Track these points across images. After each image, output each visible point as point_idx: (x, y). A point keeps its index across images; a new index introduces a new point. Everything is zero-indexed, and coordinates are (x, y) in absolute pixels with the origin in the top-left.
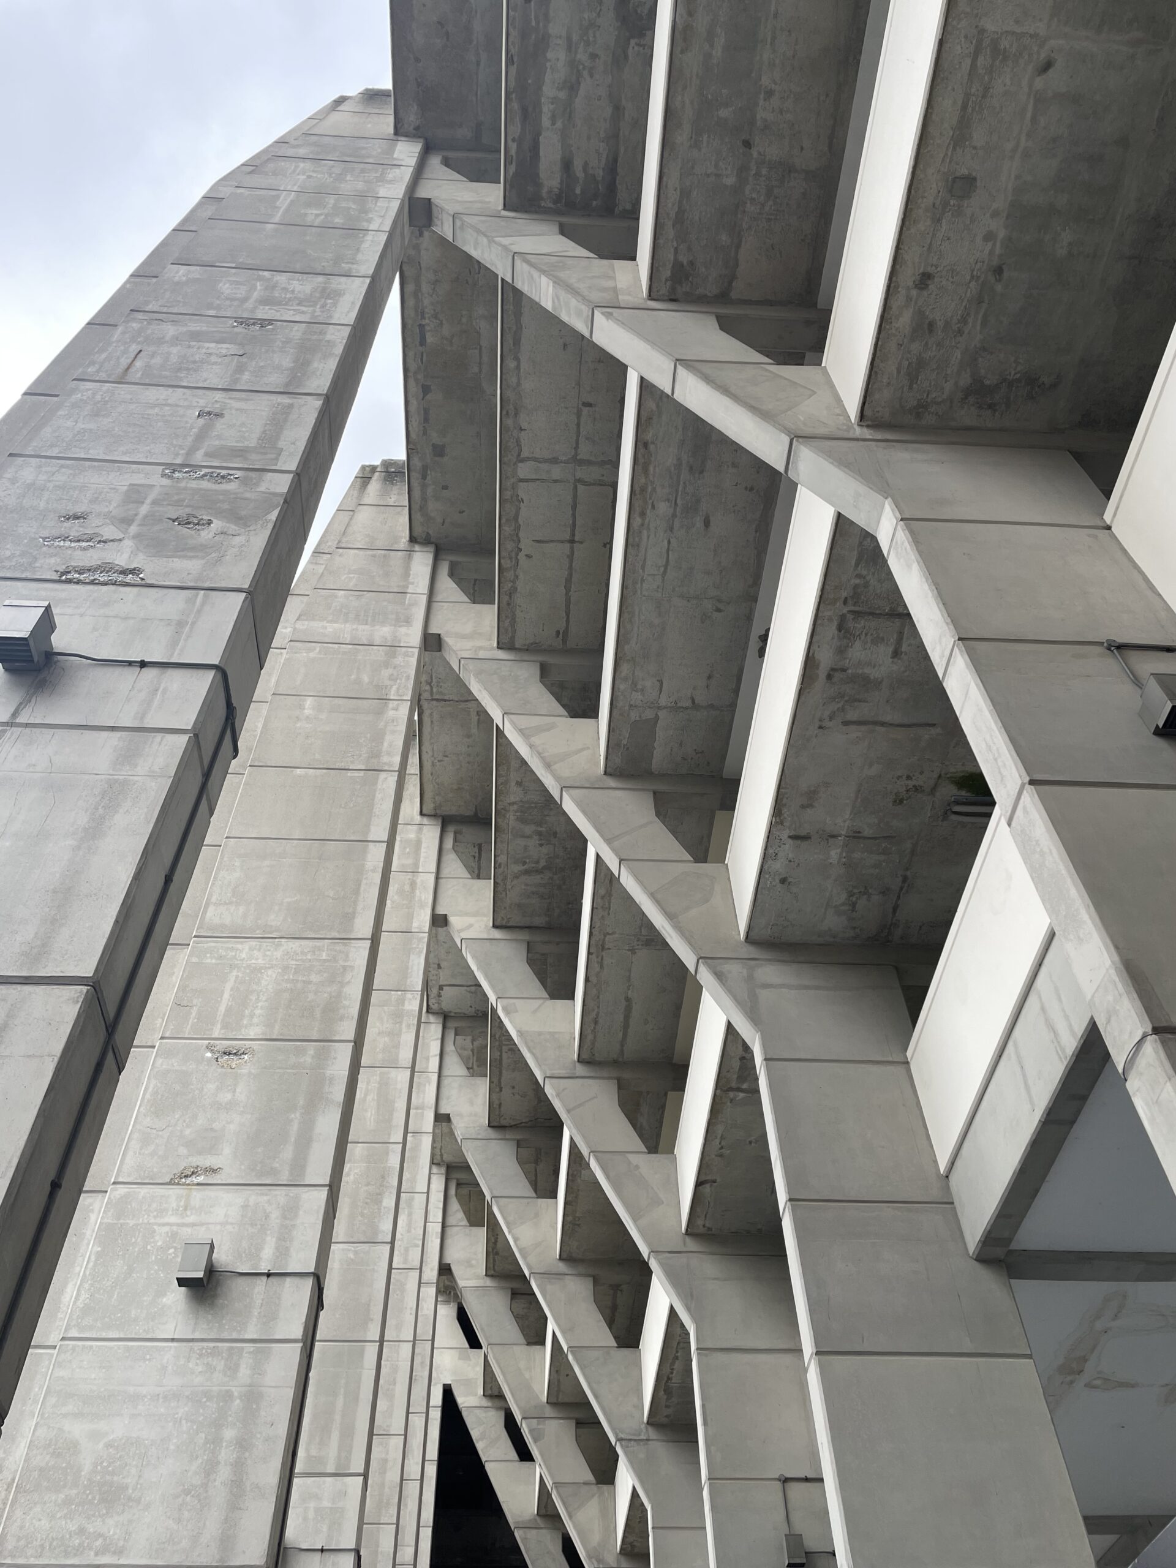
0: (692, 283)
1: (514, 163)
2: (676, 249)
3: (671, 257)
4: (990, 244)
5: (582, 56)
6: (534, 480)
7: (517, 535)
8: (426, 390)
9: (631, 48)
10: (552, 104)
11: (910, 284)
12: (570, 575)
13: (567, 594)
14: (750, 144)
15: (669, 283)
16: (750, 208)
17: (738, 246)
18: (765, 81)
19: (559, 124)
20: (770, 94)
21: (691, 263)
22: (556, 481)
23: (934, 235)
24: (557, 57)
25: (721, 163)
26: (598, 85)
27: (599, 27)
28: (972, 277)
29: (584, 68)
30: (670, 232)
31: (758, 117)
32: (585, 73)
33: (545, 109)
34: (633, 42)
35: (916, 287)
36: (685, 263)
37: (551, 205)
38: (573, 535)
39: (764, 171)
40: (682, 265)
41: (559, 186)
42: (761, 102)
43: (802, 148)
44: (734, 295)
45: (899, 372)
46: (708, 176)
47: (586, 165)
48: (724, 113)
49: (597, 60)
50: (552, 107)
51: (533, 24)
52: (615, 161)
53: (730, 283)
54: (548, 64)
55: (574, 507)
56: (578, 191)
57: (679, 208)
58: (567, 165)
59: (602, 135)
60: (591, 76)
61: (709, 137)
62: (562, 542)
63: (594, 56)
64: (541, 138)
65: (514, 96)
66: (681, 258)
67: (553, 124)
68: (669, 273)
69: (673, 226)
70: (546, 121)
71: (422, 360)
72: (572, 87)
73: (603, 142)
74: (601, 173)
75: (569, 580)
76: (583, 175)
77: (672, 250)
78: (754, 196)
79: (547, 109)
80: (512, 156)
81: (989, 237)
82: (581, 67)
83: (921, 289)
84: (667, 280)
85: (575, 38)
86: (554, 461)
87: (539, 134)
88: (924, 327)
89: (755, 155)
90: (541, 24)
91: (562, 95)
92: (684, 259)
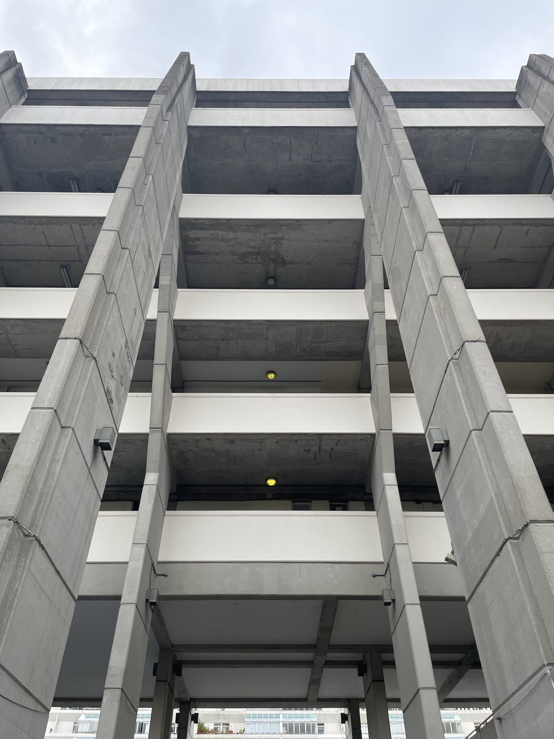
0: (181, 331)
1: (195, 222)
2: (190, 326)
3: (188, 325)
4: (219, 448)
5: (232, 242)
6: (72, 230)
7: (43, 224)
8: (82, 135)
9: (236, 257)
10: (217, 234)
11: (207, 437)
12: (32, 246)
13: (21, 245)
14: (223, 340)
15: (180, 325)
16: (206, 343)
17: (194, 341)
18: (240, 342)
19: (210, 236)
20: (237, 343)
21: (187, 330)
22: (75, 239)
23: (220, 439)
24: (231, 235)
25: (217, 334)
26: (224, 247)
27: (241, 247)
28: (211, 447)
29: (229, 243)
30: (195, 324)
31: (231, 341)
32: (227, 244)
33: (214, 232)
34: (238, 257)
35: (207, 438)
36: (187, 328)
37: (184, 234)
38: (52, 246)
39: (216, 344)
40: (186, 328)
41: (191, 237)
42: (235, 342)
43: (224, 352)
44: (179, 341)
45: (183, 439)
46: (213, 332)
47: (199, 245)
48: (231, 334)
49: (231, 247)
50: (215, 234)
51: (240, 228)
52: (202, 254)
53: (183, 340)
54: (228, 232)
55: (65, 246)
56: (190, 243)
57: (203, 326)
58: (198, 239)
59: (209, 250)
60: (227, 245)
61: (224, 331)
62: (47, 242)
63: (233, 246)
64: (205, 231)
65: (217, 221)
66: (188, 327)
67: (210, 234)
68: (183, 324)
69: (197, 325)
70: (211, 232)
71: (96, 134)
72: (223, 240)
73: (207, 250)
74: (197, 250)
75: (29, 245)
76: (196, 244)
77: (190, 325)
78: (209, 343)
79: (215, 232)
80: (197, 221)
81: (221, 448)
82: (229, 242)
83: (206, 439)
84: (180, 324)
85: (237, 240)
86: (84, 238)
87: (206, 230)
88: (197, 441)
89: (220, 342)
90: (240, 230)
91: (220, 237)
92: (188, 328)
